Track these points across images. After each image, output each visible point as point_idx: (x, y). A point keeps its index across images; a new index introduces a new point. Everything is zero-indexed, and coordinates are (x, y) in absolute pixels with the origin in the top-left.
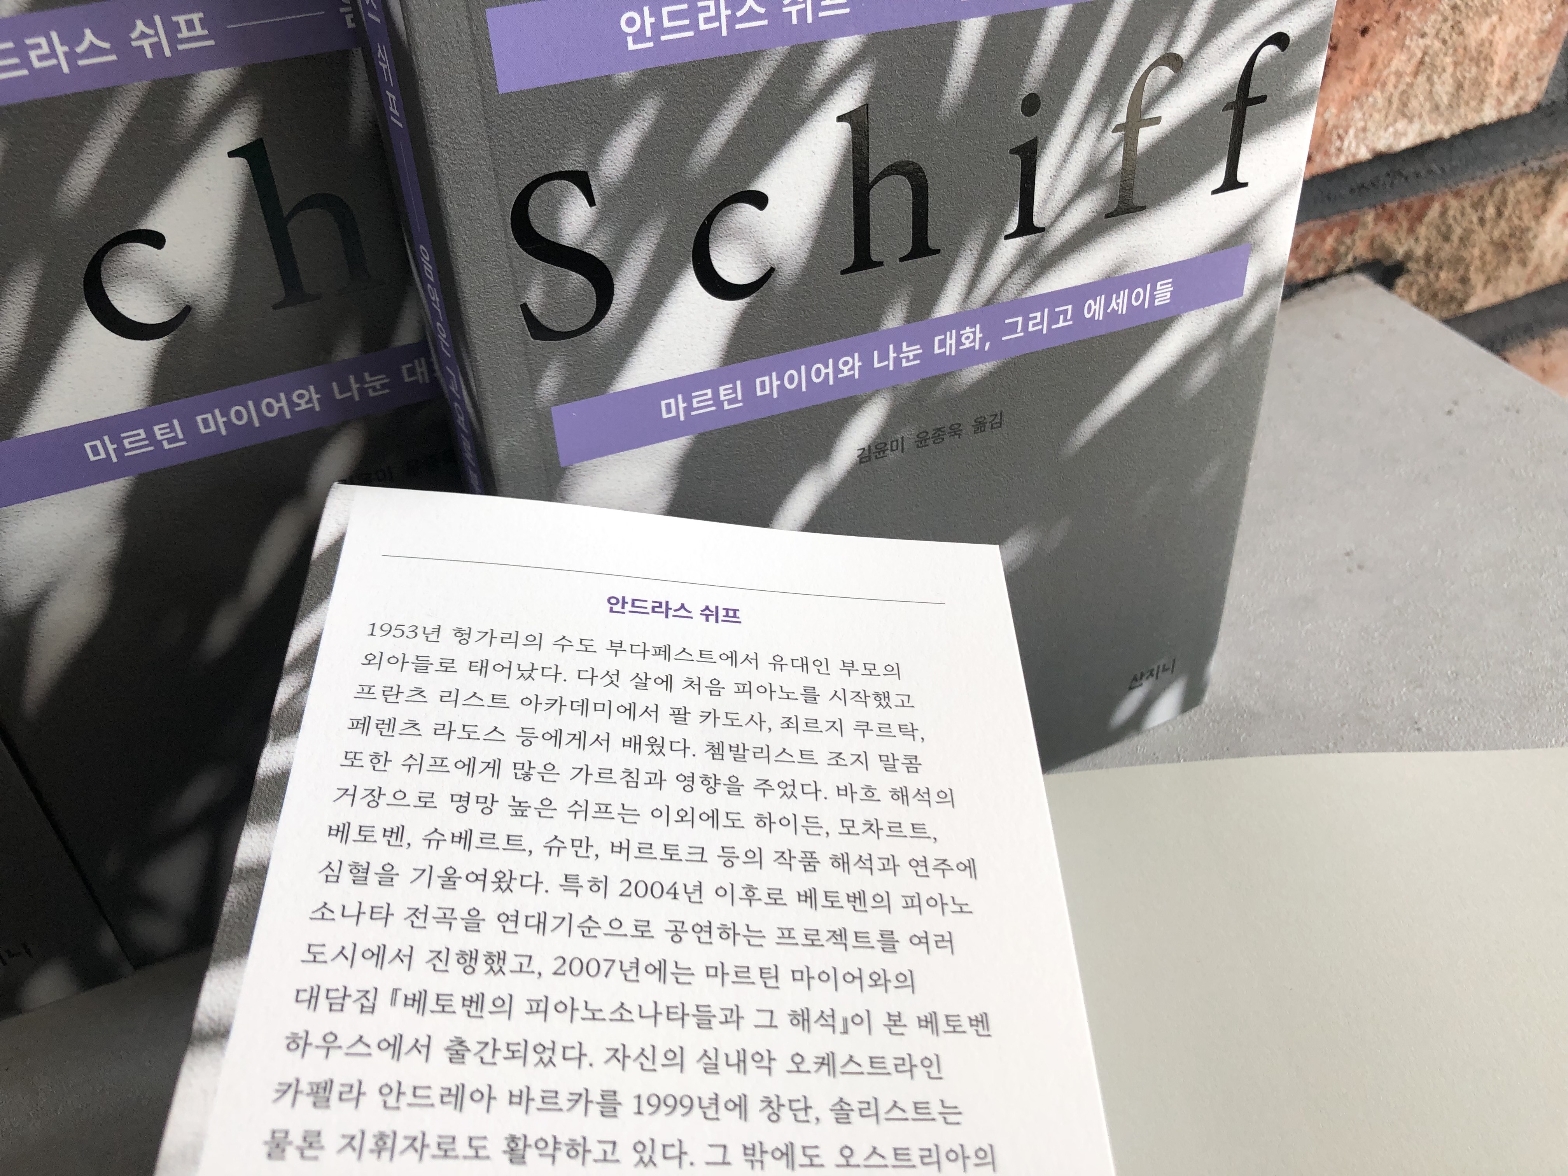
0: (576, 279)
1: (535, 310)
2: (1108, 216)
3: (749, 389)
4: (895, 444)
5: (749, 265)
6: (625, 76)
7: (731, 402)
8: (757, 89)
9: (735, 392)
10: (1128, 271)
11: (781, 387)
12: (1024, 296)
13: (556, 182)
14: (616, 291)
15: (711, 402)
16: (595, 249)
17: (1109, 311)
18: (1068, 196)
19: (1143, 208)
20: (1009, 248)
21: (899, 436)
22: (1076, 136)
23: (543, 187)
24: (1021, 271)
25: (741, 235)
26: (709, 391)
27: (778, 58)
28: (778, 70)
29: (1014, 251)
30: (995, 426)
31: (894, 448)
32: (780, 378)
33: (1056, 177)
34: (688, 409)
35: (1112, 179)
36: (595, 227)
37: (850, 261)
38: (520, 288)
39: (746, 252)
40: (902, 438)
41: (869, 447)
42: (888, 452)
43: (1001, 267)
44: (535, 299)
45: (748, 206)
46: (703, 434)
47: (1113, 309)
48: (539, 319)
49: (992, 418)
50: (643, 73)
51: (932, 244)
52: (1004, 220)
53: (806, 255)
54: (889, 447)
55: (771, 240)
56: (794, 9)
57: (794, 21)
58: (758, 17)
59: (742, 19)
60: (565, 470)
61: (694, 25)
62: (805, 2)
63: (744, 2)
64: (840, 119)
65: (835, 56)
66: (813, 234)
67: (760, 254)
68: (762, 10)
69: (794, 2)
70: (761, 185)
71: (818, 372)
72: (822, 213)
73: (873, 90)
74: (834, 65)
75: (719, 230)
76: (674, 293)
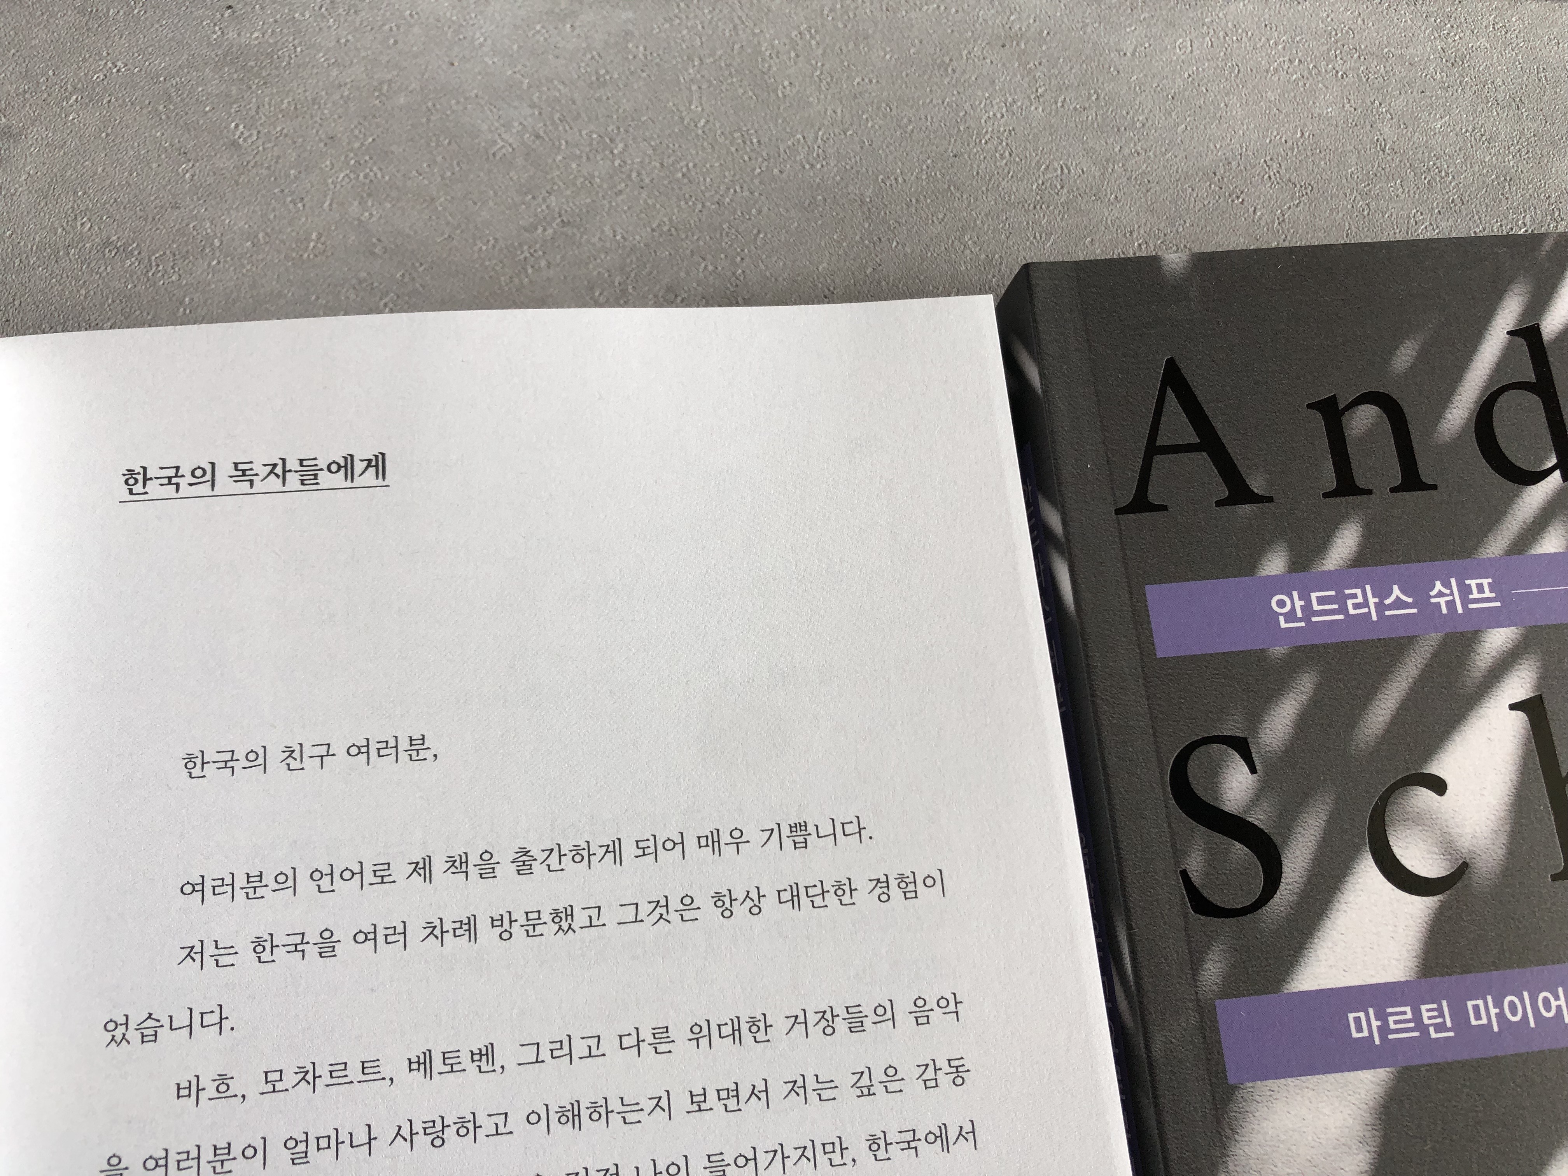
0: (1239, 850)
1: (1196, 877)
3: (1460, 1015)
5: (1435, 856)
6: (1279, 650)
7: (1440, 1028)
8: (1416, 672)
9: (1441, 1015)
11: (1501, 1016)
13: (1215, 746)
14: (1285, 869)
15: (1412, 1025)
16: (1258, 818)
23: (1202, 749)
25: (1420, 820)
26: (1408, 1010)
27: (1433, 644)
28: (1435, 655)
32: (1498, 1004)
34: (1384, 1030)
36: (1257, 795)
37: (1558, 865)
38: (1178, 854)
39: (1430, 841)
44: (1195, 865)
45: (1424, 789)
46: (1407, 1068)
48: (1201, 890)
50: (1298, 649)
53: (1502, 852)
55: (1459, 830)
56: (1442, 601)
57: (1444, 610)
58: (1407, 606)
59: (1391, 607)
60: (1234, 1088)
61: (1343, 609)
62: (1452, 594)
63: (1391, 592)
64: (1513, 707)
65: (1495, 645)
66: (1507, 827)
67: (1447, 846)
68: (1410, 600)
69: (1441, 594)
70: (1436, 768)
71: (1547, 1004)
72: (1512, 805)
73: (1543, 679)
74: (1494, 654)
75: (1393, 812)
76: (1350, 879)
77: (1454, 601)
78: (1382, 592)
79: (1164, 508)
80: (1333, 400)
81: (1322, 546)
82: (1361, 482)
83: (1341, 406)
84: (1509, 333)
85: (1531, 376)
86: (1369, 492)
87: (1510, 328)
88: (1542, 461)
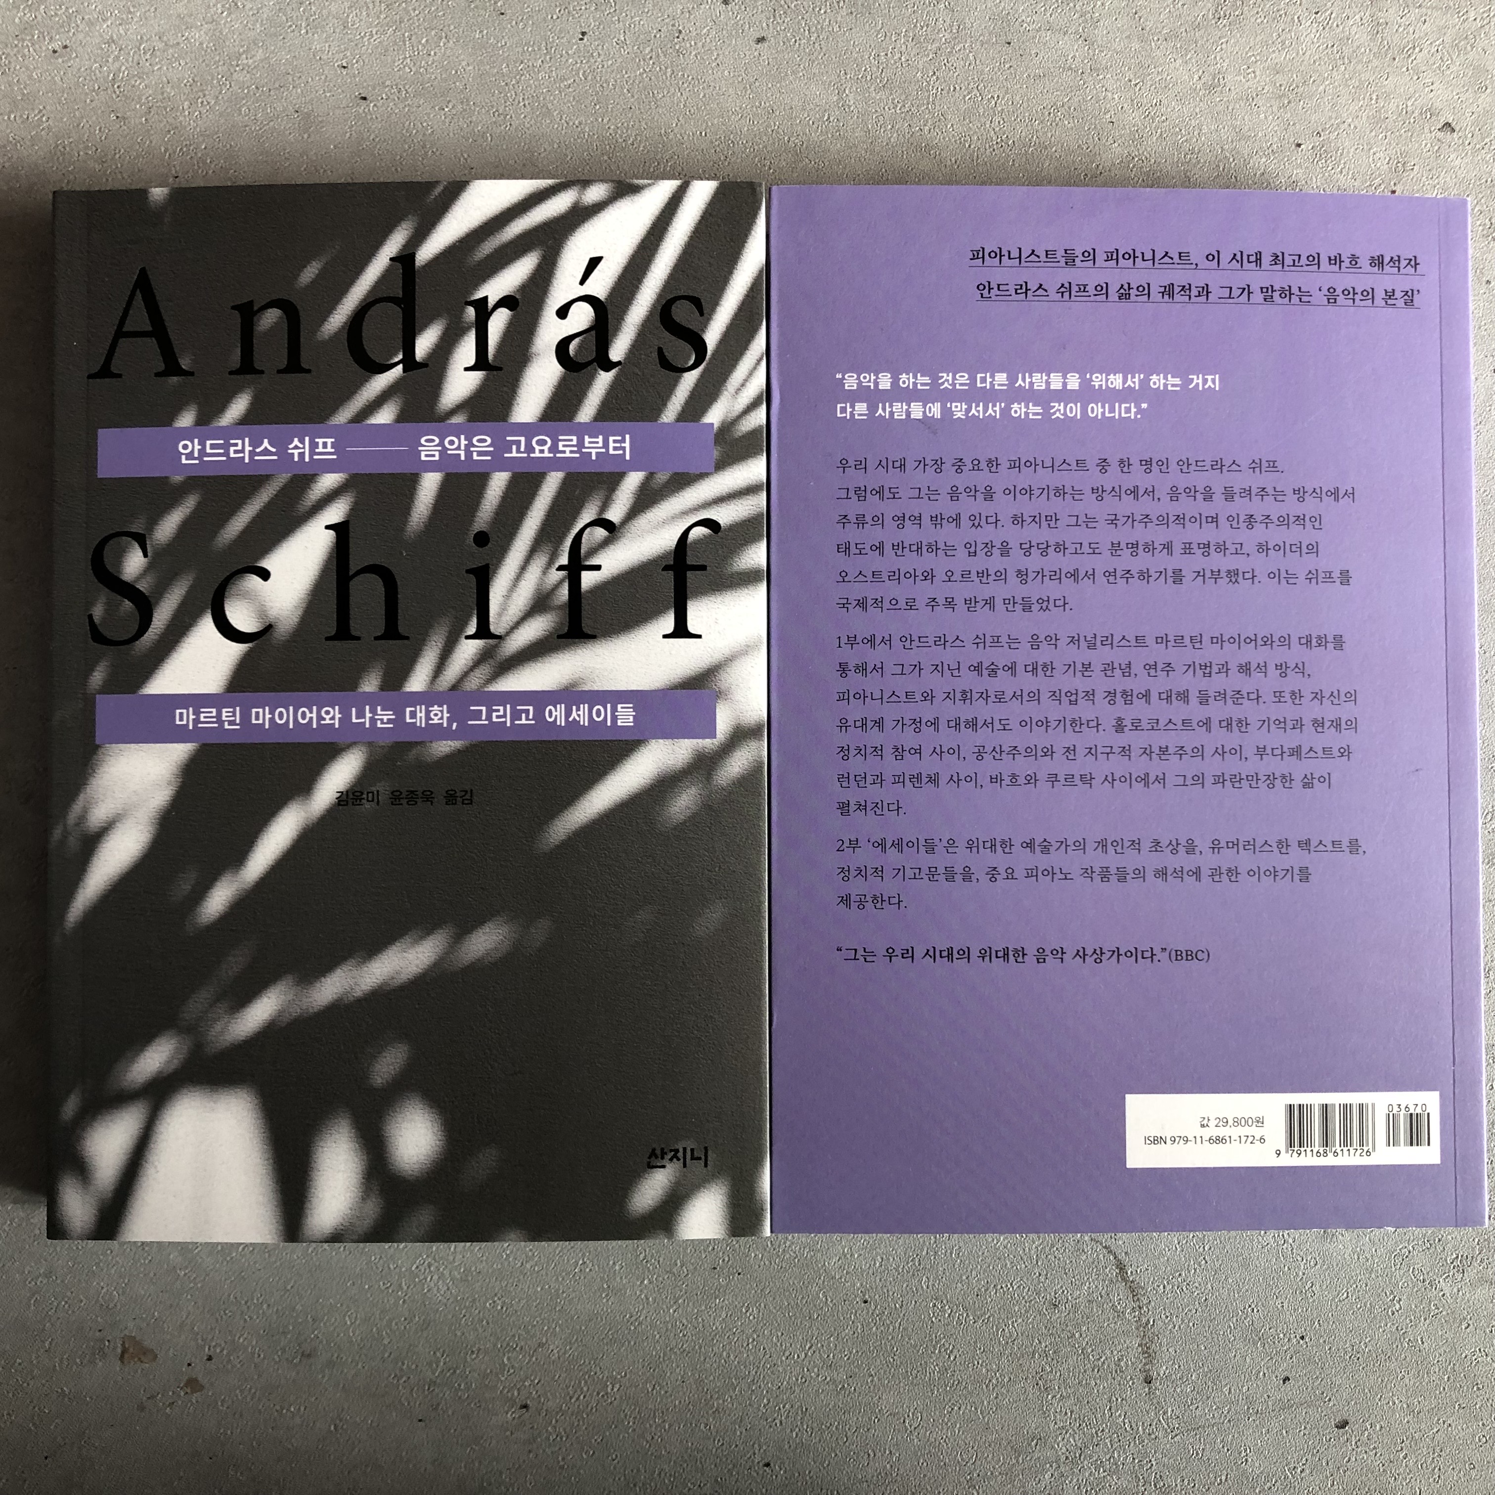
0: (127, 604)
1: (97, 619)
2: (559, 637)
3: (246, 716)
4: (370, 795)
5: (252, 619)
6: (178, 478)
7: (231, 723)
8: (267, 499)
9: (234, 715)
10: (586, 688)
11: (272, 720)
12: (486, 689)
13: (124, 538)
14: (154, 619)
15: (214, 720)
16: (144, 586)
17: (570, 719)
18: (521, 614)
19: (592, 637)
20: (470, 647)
21: (374, 789)
22: (523, 568)
23: (115, 539)
24: (482, 667)
26: (214, 710)
27: (283, 481)
28: (283, 489)
29: (475, 651)
30: (466, 802)
31: (370, 799)
32: (272, 712)
33: (508, 597)
34: (197, 721)
35: (560, 607)
36: (145, 571)
37: (333, 632)
38: (90, 604)
39: (251, 609)
40: (378, 791)
41: (347, 792)
42: (364, 801)
43: (464, 661)
44: (98, 612)
45: (255, 577)
46: (206, 744)
47: (574, 719)
48: (99, 628)
49: (463, 793)
50: (190, 478)
51: (402, 630)
52: (465, 624)
53: (297, 620)
54: (365, 796)
55: (271, 604)
56: (296, 452)
57: (296, 459)
58: (272, 454)
59: (260, 454)
60: (98, 747)
61: (226, 454)
62: (304, 448)
63: (262, 443)
64: (327, 527)
65: (325, 485)
66: (304, 605)
67: (262, 612)
68: (274, 450)
69: (296, 447)
70: (266, 564)
71: (304, 715)
72: (311, 591)
73: (354, 511)
74: (324, 491)
75: (232, 590)
76: (195, 629)
77: (304, 453)
78: (255, 444)
79: (120, 376)
80: (251, 303)
81: (222, 407)
82: (257, 365)
83: (255, 308)
84: (391, 259)
85: (400, 294)
86: (262, 372)
87: (392, 255)
88: (391, 358)
